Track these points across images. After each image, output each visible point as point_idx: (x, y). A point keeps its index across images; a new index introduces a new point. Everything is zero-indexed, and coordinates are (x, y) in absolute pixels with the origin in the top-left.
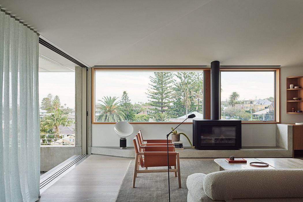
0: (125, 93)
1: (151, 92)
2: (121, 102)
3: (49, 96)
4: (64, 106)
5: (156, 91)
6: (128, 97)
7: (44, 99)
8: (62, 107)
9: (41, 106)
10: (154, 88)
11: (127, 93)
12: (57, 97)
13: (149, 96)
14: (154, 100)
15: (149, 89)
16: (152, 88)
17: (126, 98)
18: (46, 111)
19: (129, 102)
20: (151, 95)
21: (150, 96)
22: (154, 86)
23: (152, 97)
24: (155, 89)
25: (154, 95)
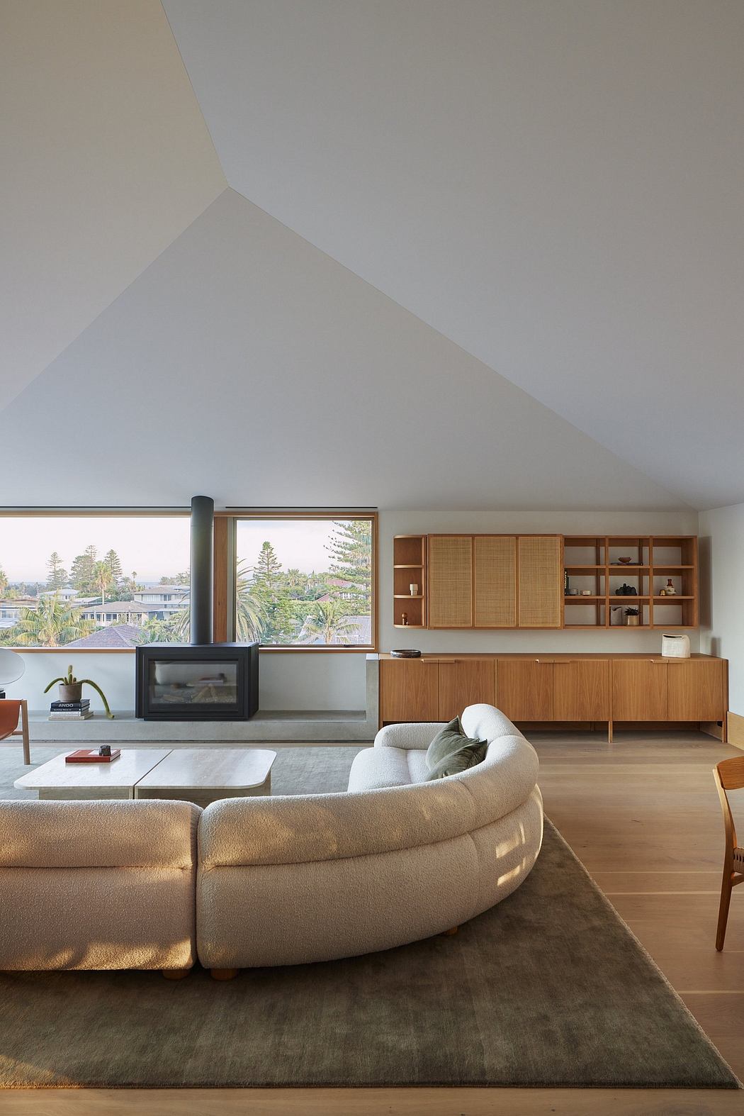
0: (266, 545)
1: (339, 544)
2: (257, 571)
3: (90, 551)
4: (131, 577)
5: (350, 541)
6: (275, 557)
7: (79, 558)
8: (126, 580)
9: (71, 578)
10: (349, 532)
11: (272, 545)
12: (112, 552)
13: (333, 554)
14: (348, 565)
15: (335, 535)
16: (341, 534)
17: (271, 559)
18: (77, 592)
19: (278, 571)
20: (337, 552)
21: (336, 555)
22: (346, 529)
23: (341, 556)
24: (349, 537)
25: (347, 552)
